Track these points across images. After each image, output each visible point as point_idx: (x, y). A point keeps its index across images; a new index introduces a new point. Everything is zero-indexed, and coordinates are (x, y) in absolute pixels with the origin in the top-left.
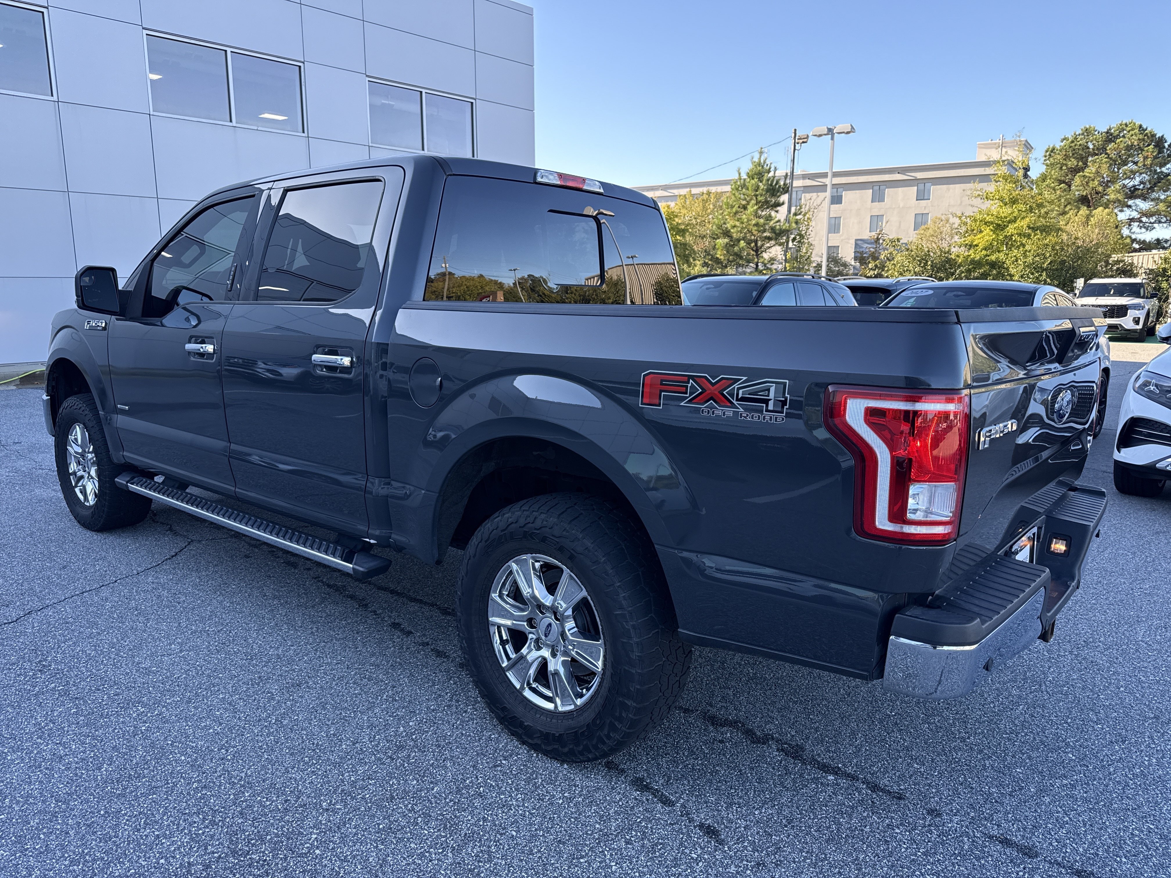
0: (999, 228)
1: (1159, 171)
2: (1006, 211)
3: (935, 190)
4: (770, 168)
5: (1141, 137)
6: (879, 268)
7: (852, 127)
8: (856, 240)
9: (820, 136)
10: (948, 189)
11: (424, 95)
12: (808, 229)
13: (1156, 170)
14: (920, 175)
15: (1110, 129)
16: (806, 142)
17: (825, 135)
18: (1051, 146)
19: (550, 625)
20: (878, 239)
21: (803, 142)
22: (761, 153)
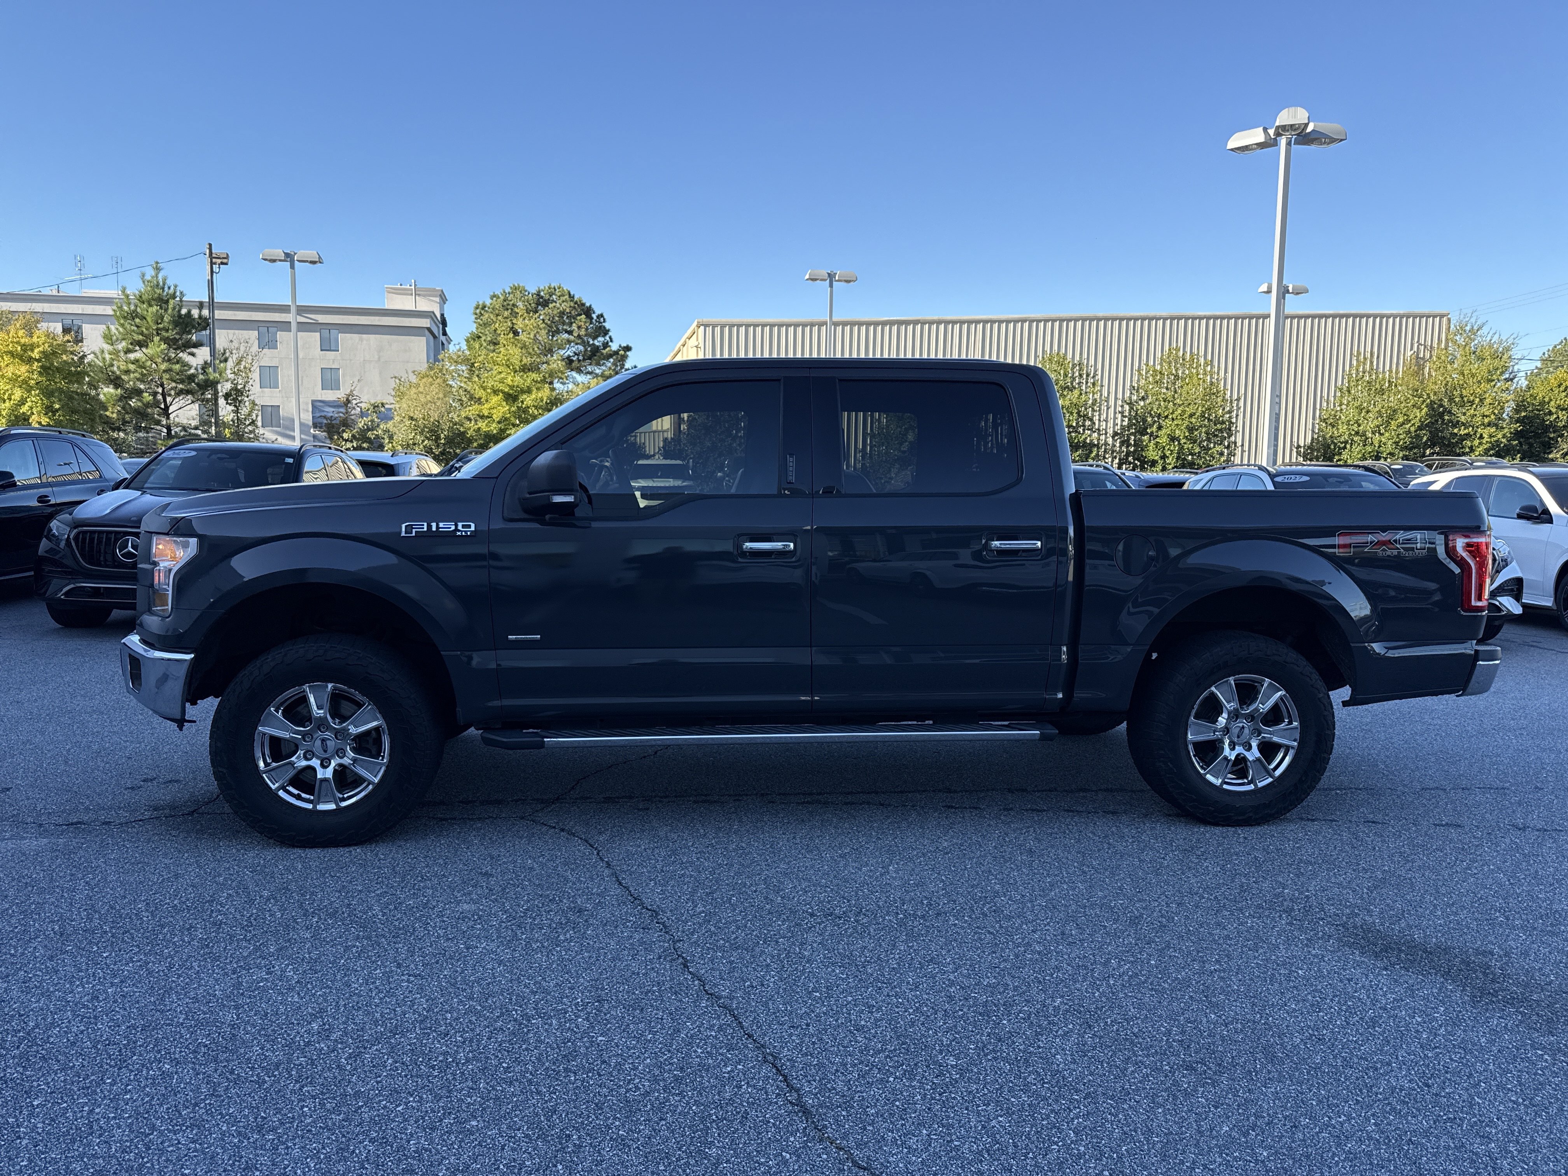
0: (511, 397)
1: (591, 342)
3: (345, 339)
4: (175, 293)
5: (572, 304)
6: (357, 440)
7: (320, 257)
8: (313, 402)
9: (274, 261)
10: (361, 340)
12: (247, 382)
13: (588, 342)
14: (322, 318)
15: (539, 292)
16: (226, 264)
17: (280, 260)
20: (348, 401)
21: (222, 263)
22: (158, 269)
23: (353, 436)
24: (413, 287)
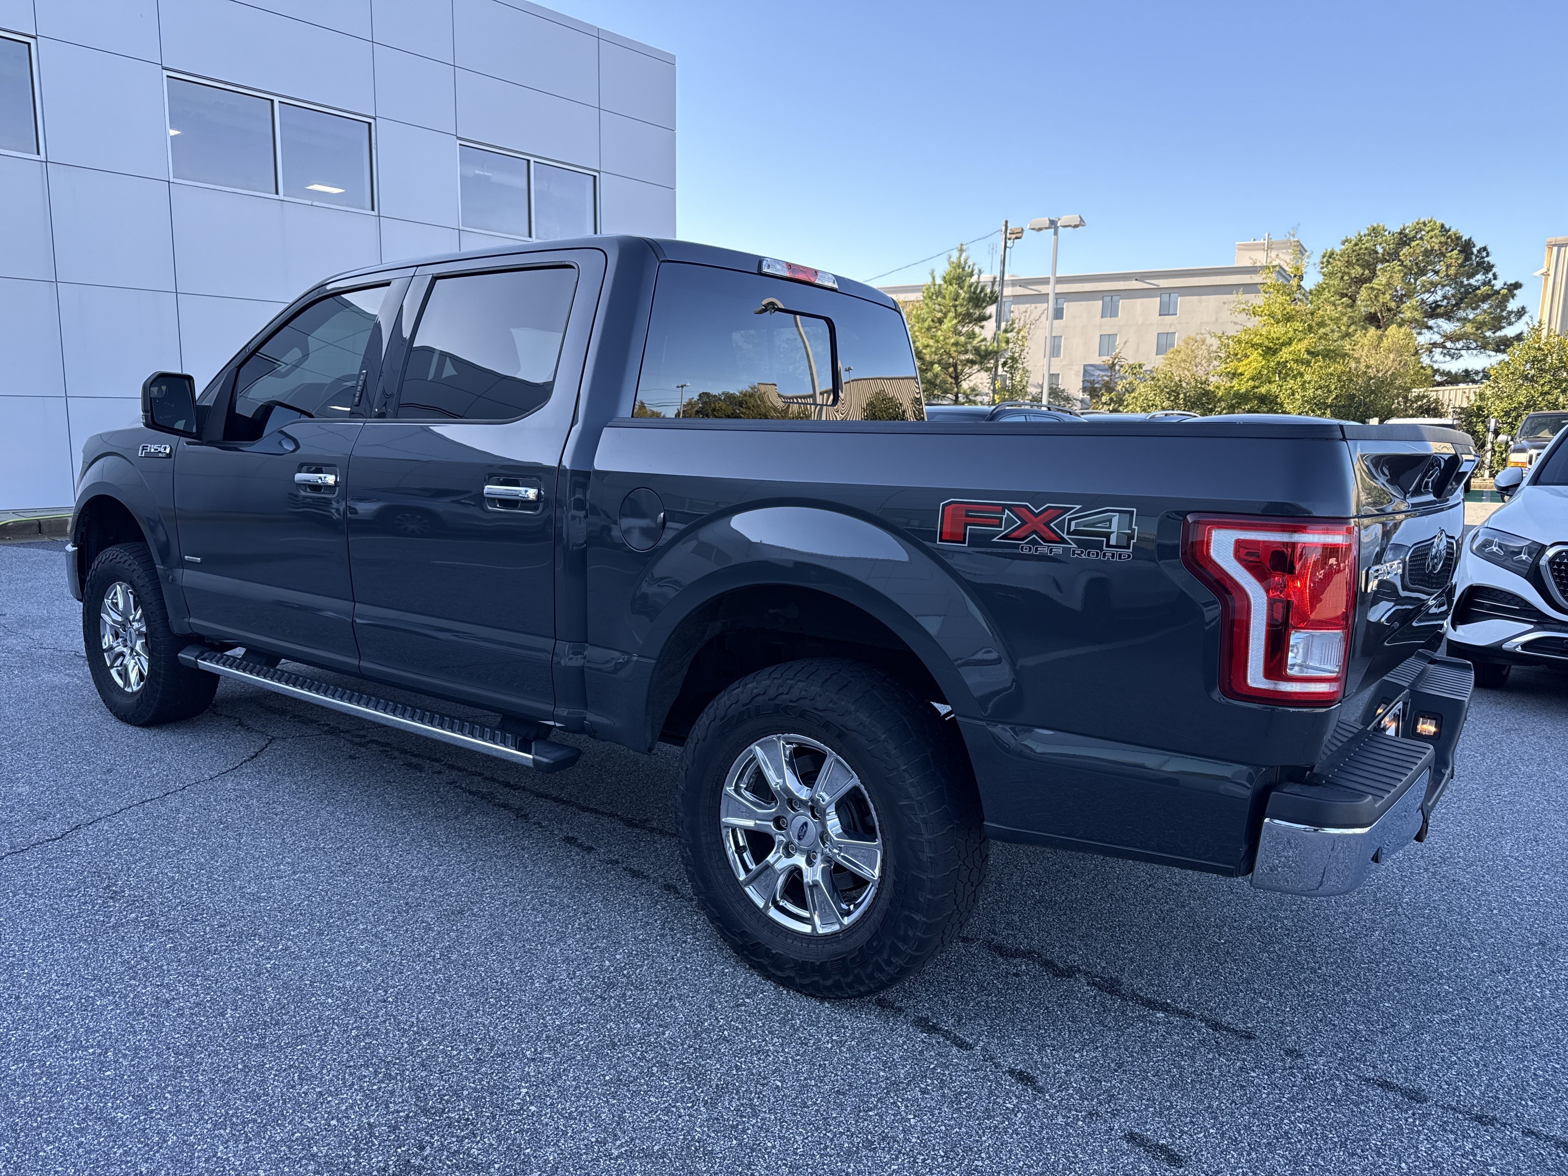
0: (1270, 351)
1: (1466, 282)
2: (1278, 331)
3: (1183, 302)
4: (972, 271)
5: (1443, 239)
6: (1115, 403)
7: (1082, 220)
8: (1085, 366)
9: (1040, 229)
10: (1200, 302)
11: (532, 164)
12: (1022, 351)
13: (1462, 282)
14: (1163, 283)
15: (1404, 229)
16: (1020, 238)
17: (1046, 228)
18: (1329, 250)
19: (806, 824)
20: (1114, 365)
21: (1017, 238)
22: (961, 251)
23: (1111, 399)
24: (1266, 242)
